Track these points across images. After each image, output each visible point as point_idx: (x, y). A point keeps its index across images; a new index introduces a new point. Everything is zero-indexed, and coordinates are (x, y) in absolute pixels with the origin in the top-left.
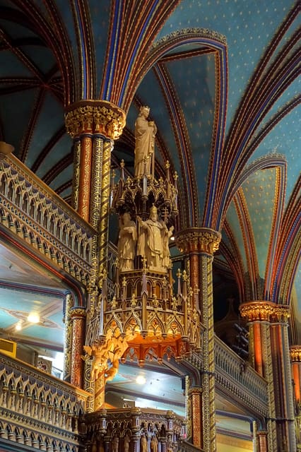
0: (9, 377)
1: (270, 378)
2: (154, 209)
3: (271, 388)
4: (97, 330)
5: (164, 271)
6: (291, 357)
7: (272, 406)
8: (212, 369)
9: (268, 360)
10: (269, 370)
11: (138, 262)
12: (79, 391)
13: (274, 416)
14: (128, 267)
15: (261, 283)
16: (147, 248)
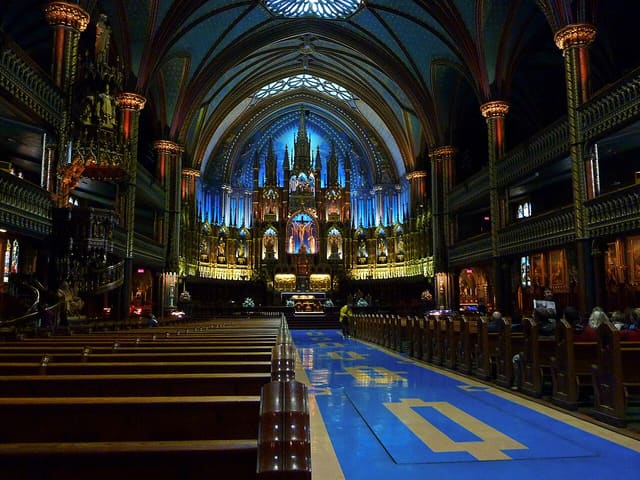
0: (5, 184)
1: (168, 187)
2: (108, 87)
3: (168, 193)
4: (66, 158)
5: (112, 127)
6: (183, 175)
7: (167, 203)
8: (135, 182)
9: (168, 177)
10: (168, 183)
11: (94, 119)
12: (53, 195)
13: (168, 209)
14: (88, 122)
15: (168, 129)
16: (101, 112)
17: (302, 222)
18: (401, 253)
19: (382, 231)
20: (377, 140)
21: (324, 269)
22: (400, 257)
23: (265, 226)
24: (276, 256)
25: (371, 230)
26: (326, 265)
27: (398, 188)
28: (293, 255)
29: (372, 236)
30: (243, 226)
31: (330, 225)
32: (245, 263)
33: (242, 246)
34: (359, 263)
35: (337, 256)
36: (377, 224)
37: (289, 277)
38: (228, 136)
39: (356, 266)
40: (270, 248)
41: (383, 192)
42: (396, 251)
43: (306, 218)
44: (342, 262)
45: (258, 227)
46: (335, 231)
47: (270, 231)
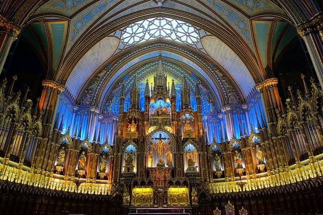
17: (160, 139)
18: (260, 163)
19: (235, 144)
20: (221, 71)
21: (181, 182)
22: (261, 167)
23: (126, 142)
24: (135, 170)
25: (225, 145)
26: (184, 178)
27: (245, 107)
28: (152, 168)
29: (226, 150)
30: (106, 142)
31: (186, 140)
32: (106, 178)
33: (104, 161)
34: (216, 177)
35: (194, 169)
36: (229, 138)
37: (146, 191)
38: (100, 72)
39: (212, 180)
40: (129, 162)
41: (231, 112)
42: (255, 162)
43: (164, 135)
44: (199, 175)
45: (120, 144)
46: (190, 146)
47: (131, 147)
